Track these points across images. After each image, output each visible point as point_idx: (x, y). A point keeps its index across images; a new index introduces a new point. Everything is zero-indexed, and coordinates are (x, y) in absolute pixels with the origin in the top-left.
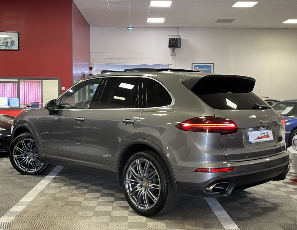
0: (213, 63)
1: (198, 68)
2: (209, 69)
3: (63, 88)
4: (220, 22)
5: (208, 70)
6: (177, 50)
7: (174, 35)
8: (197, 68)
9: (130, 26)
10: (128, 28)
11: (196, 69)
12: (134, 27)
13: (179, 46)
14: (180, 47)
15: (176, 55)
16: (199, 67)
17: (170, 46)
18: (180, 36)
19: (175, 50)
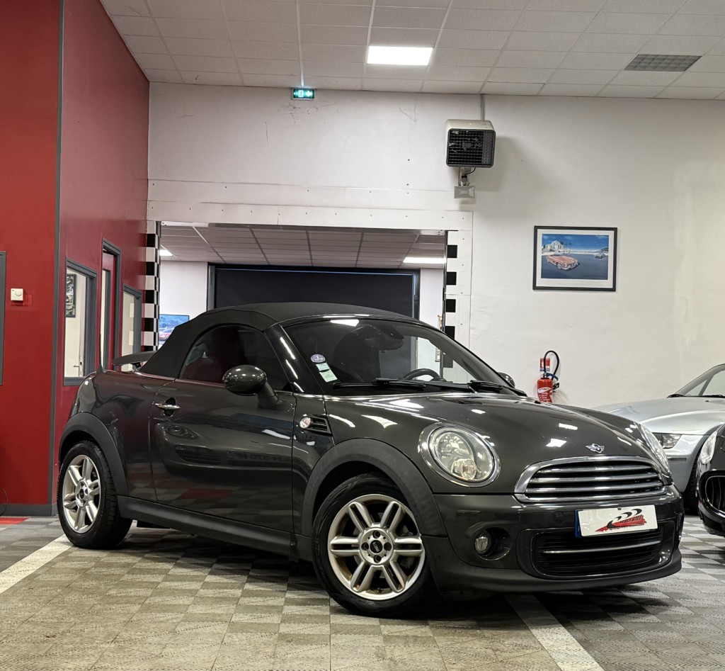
1: (556, 247)
2: (598, 250)
3: (17, 294)
4: (645, 68)
5: (595, 254)
6: (479, 173)
7: (468, 119)
8: (556, 245)
9: (303, 84)
10: (295, 90)
11: (551, 250)
12: (316, 90)
13: (485, 160)
14: (490, 165)
15: (473, 197)
16: (563, 240)
17: (451, 160)
18: (490, 122)
19: (469, 176)
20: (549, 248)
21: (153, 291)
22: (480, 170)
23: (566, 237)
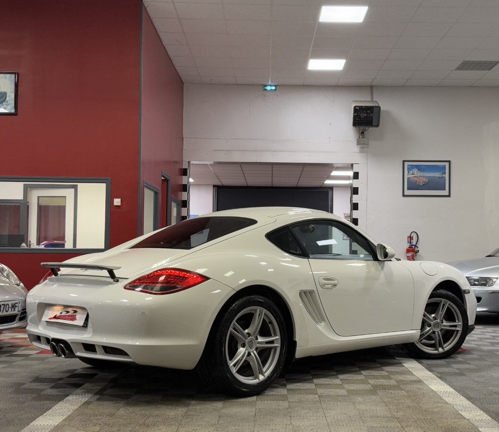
0: (449, 162)
1: (415, 172)
2: (440, 173)
3: (117, 202)
4: (466, 69)
5: (438, 176)
7: (365, 101)
8: (415, 171)
9: (270, 83)
10: (266, 86)
11: (412, 174)
12: (278, 85)
13: (374, 123)
14: (378, 126)
15: (367, 144)
16: (419, 168)
17: (355, 124)
18: (377, 102)
19: (364, 132)
20: (411, 172)
21: (186, 201)
22: (371, 129)
23: (421, 167)
